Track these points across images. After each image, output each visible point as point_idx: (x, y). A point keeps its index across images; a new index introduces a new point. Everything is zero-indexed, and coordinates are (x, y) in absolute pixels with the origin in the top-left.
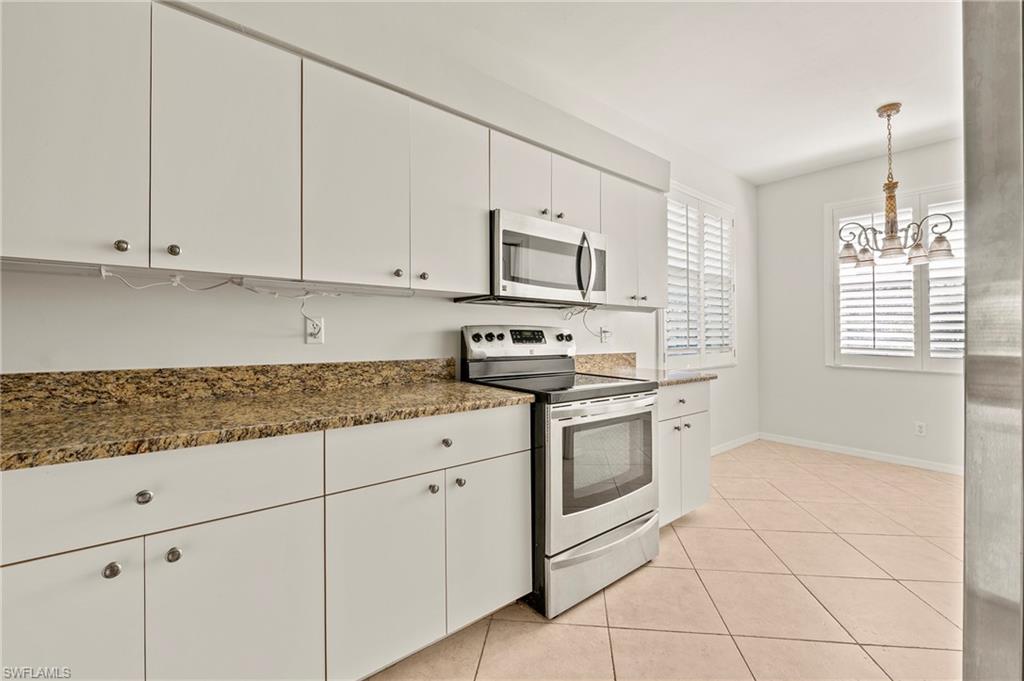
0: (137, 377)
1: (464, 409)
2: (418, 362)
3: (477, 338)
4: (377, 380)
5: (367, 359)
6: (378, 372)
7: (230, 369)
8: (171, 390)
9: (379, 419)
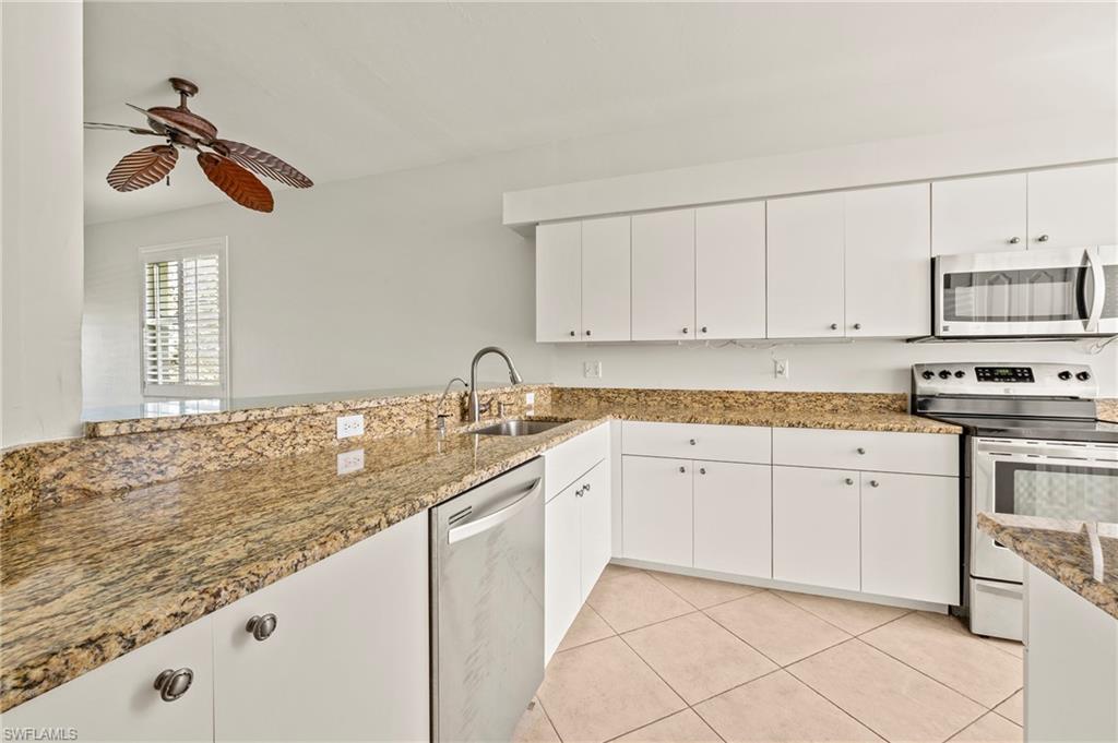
0: (692, 393)
1: (877, 429)
2: (866, 395)
3: (928, 375)
4: (828, 407)
5: (820, 391)
6: (829, 400)
7: (732, 392)
8: (705, 402)
9: (805, 426)
